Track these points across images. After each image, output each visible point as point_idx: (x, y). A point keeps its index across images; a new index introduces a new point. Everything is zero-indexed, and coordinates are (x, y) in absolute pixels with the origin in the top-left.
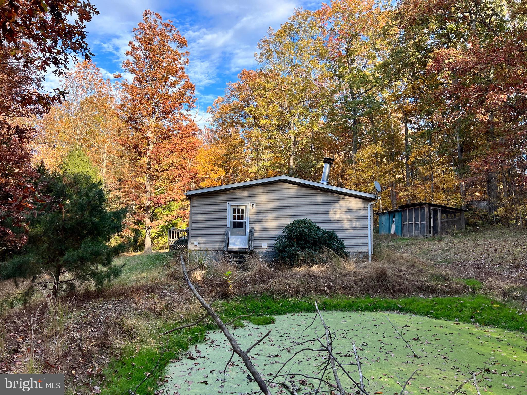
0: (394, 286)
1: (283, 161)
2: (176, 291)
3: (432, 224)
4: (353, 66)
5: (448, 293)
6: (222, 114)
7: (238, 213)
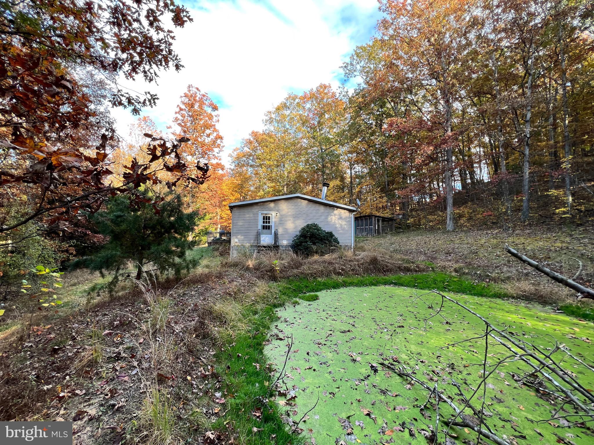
0: (383, 268)
1: (281, 188)
2: (240, 277)
3: (377, 228)
4: (322, 132)
5: (419, 271)
6: (238, 158)
7: (266, 219)
